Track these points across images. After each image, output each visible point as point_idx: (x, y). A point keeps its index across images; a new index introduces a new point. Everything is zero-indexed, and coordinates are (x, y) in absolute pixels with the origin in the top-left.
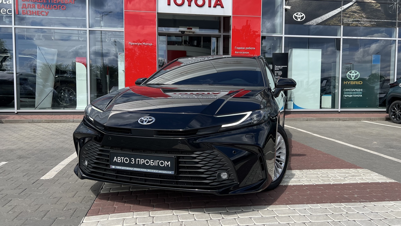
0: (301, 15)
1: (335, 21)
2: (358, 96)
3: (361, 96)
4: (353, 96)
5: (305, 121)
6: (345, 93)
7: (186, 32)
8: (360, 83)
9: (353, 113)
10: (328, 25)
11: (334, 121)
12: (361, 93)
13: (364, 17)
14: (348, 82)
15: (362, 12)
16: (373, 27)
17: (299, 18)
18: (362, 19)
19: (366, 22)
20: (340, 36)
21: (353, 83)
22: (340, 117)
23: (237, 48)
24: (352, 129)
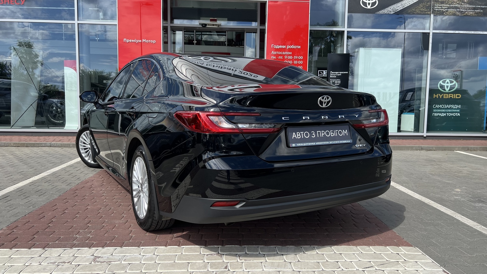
1: (421, 8)
2: (454, 114)
3: (459, 114)
4: (446, 114)
6: (434, 111)
7: (209, 25)
8: (458, 96)
9: (446, 139)
10: (411, 13)
11: (413, 150)
12: (459, 111)
13: (465, 2)
14: (439, 95)
16: (478, 16)
17: (369, 4)
18: (462, 5)
19: (469, 9)
20: (430, 30)
21: (447, 96)
22: (423, 145)
23: (275, 46)
24: (433, 165)
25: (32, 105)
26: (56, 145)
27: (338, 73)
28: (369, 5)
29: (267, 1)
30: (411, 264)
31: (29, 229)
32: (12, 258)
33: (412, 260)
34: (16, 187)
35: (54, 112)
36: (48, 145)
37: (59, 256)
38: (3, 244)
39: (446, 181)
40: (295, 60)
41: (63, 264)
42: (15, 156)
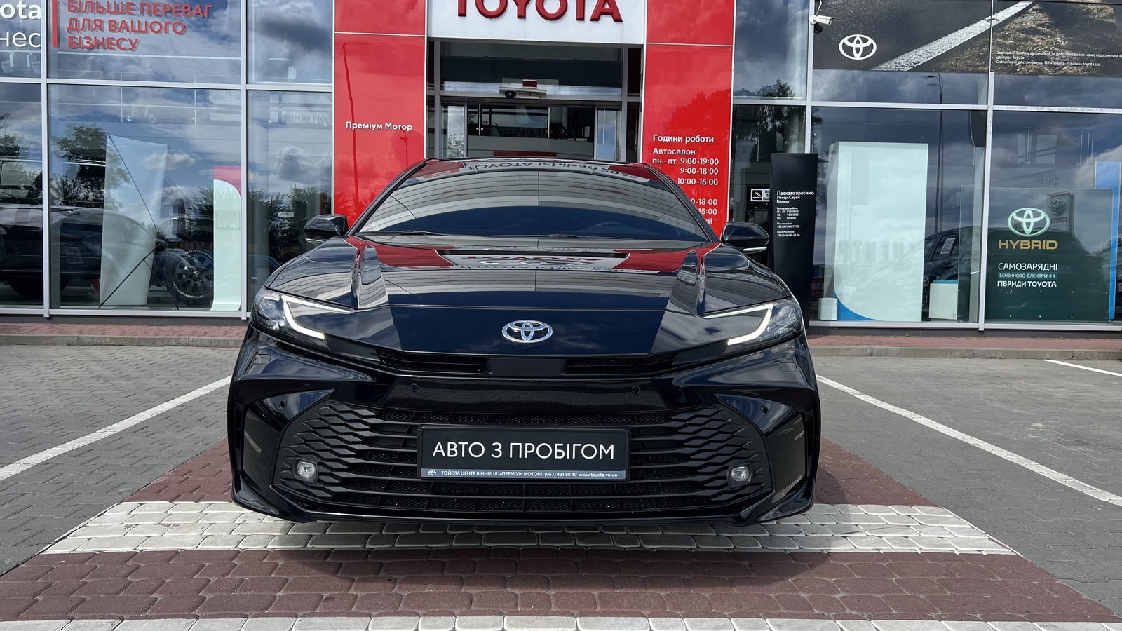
0: (865, 41)
1: (968, 59)
2: (1044, 284)
3: (1054, 284)
5: (864, 356)
6: (1001, 275)
7: (521, 93)
8: (1052, 245)
9: (1027, 336)
10: (947, 70)
11: (955, 357)
12: (1054, 276)
13: (1060, 47)
14: (1011, 241)
15: (1056, 32)
16: (1090, 75)
17: (858, 50)
18: (1054, 52)
19: (1070, 62)
20: (987, 104)
21: (1028, 244)
22: (976, 346)
23: (660, 139)
24: (993, 383)
25: (144, 260)
26: (198, 343)
27: (794, 193)
28: (858, 52)
29: (643, 45)
30: (931, 528)
33: (934, 524)
35: (184, 276)
36: (184, 341)
38: (178, 496)
39: (1016, 411)
40: (703, 166)
42: (123, 362)
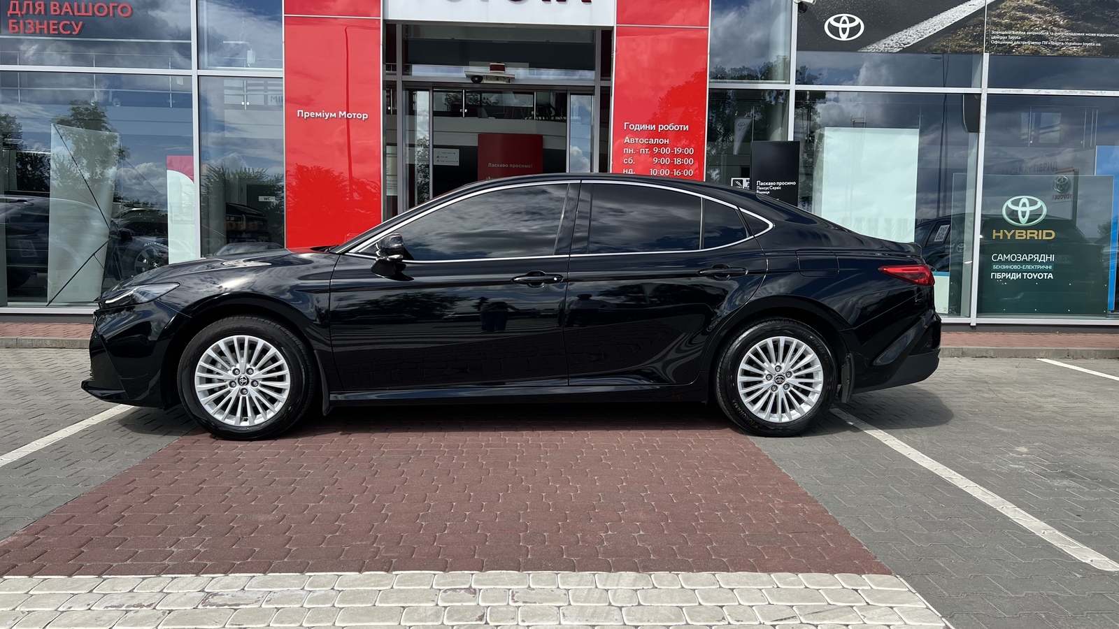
0: (852, 20)
1: (961, 39)
2: (1040, 276)
3: (1051, 276)
4: (1023, 276)
6: (995, 267)
7: (487, 77)
8: (1050, 235)
9: (1021, 332)
10: (939, 52)
11: (943, 356)
12: (1050, 267)
13: (1059, 26)
14: (1005, 231)
15: (1055, 10)
16: (1090, 56)
17: (844, 30)
18: (1053, 31)
19: (1069, 42)
20: (981, 87)
21: (1024, 234)
22: (966, 344)
23: (632, 127)
24: (980, 391)
25: (94, 254)
27: (774, 183)
28: (844, 33)
29: (613, 27)
30: (878, 611)
31: (72, 534)
32: (32, 595)
33: (883, 603)
34: (50, 440)
35: (144, 269)
37: (131, 591)
38: (14, 566)
39: (1001, 429)
40: (677, 156)
41: (138, 609)
42: (53, 370)
